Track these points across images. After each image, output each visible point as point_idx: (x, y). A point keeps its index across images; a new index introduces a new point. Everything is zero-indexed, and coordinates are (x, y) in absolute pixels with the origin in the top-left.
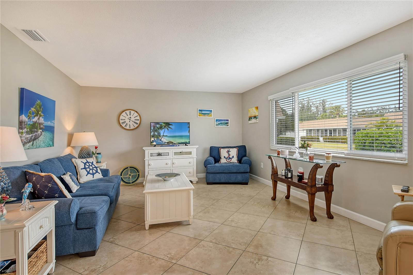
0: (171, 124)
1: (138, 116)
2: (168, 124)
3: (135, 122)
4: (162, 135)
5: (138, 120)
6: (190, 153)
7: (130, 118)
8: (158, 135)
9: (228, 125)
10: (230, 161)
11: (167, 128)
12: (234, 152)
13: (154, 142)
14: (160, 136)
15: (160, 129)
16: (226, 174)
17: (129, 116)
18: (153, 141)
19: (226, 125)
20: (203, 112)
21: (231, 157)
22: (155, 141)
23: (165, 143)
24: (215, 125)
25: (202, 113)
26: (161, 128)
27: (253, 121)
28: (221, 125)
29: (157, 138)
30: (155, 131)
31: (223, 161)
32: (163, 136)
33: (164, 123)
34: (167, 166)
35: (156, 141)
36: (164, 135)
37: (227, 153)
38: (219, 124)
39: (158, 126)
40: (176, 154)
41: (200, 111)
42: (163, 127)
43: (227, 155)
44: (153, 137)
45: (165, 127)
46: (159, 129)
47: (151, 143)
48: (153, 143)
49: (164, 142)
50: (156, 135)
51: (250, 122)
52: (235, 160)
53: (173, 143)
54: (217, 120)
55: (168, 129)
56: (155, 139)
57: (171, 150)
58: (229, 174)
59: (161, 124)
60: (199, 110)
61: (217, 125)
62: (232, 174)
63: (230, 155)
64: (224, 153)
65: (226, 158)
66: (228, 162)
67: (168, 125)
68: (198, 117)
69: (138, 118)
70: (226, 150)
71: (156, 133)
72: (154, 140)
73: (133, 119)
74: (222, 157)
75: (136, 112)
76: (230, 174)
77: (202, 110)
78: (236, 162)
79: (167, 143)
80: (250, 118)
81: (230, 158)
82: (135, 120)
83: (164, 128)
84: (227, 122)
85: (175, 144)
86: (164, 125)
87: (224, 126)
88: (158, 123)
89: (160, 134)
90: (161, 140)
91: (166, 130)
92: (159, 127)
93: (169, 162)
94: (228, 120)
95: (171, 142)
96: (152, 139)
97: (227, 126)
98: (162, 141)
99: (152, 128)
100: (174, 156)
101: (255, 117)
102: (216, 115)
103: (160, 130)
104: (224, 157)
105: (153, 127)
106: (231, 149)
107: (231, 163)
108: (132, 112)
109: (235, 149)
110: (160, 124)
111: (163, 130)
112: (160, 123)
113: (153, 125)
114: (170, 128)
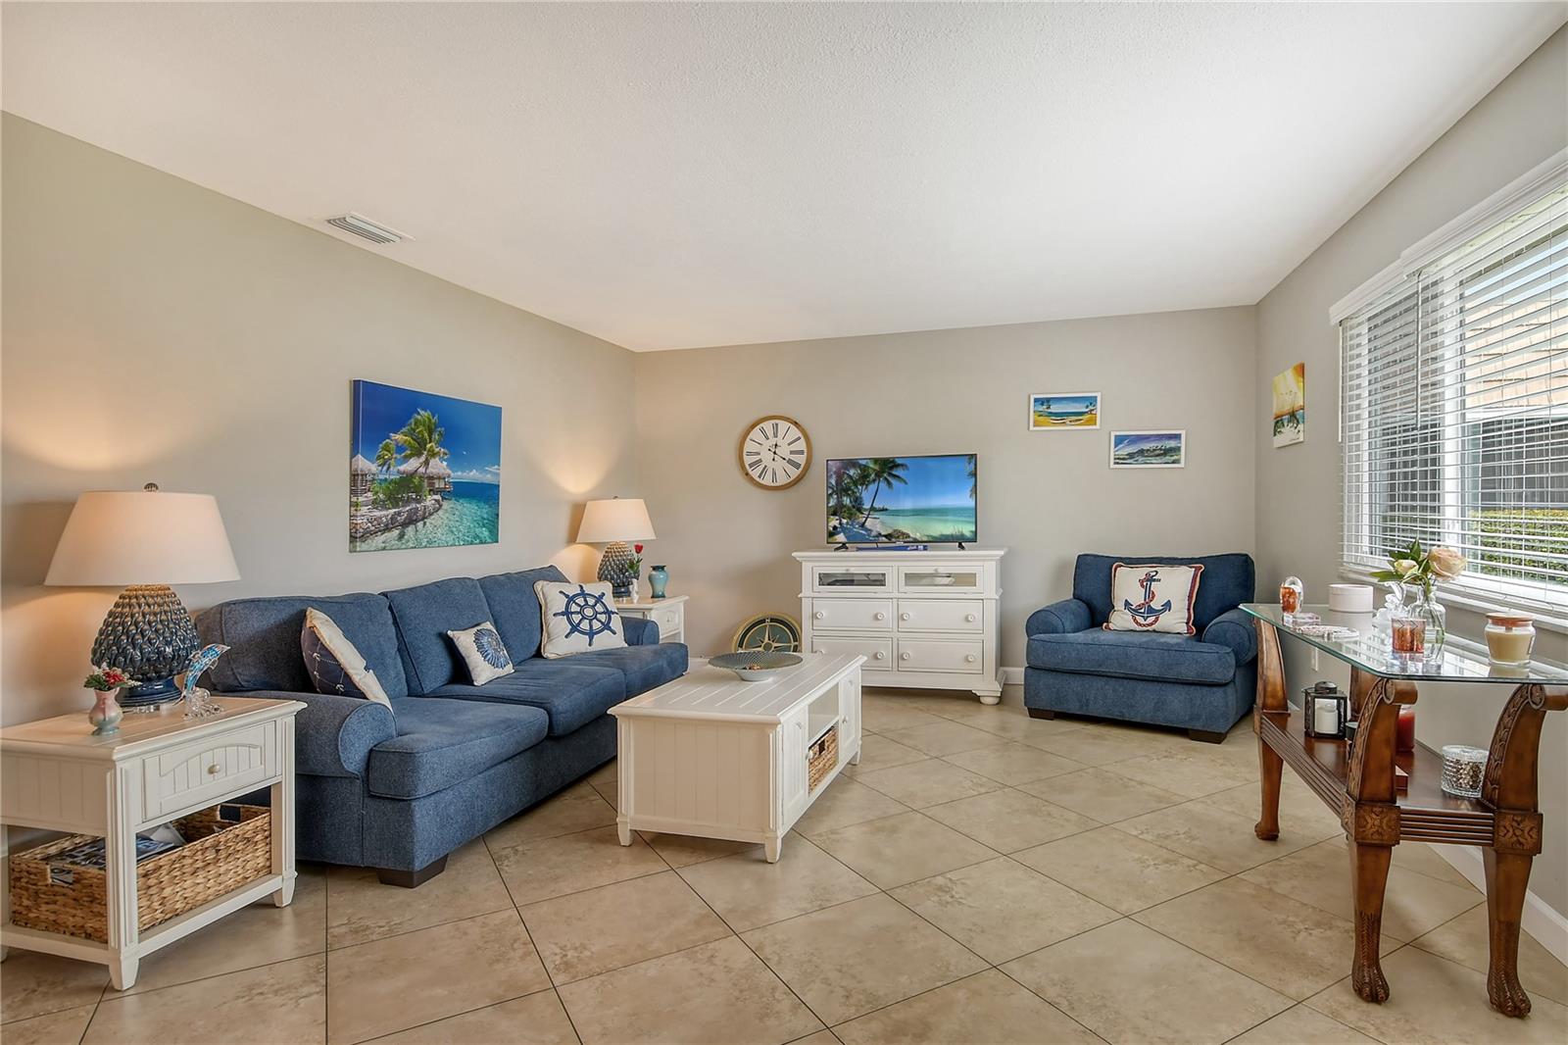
0: (902, 465)
1: (799, 438)
2: (887, 467)
3: (790, 462)
4: (867, 506)
5: (802, 452)
6: (968, 579)
7: (776, 445)
8: (854, 507)
9: (1175, 457)
10: (1149, 625)
11: (886, 479)
12: (1176, 586)
13: (839, 533)
14: (860, 510)
15: (862, 484)
16: (1112, 682)
17: (773, 441)
18: (835, 528)
19: (1168, 458)
20: (1054, 408)
21: (1156, 605)
22: (844, 529)
23: (877, 536)
24: (1112, 461)
25: (1051, 414)
26: (864, 479)
27: (1288, 434)
28: (1141, 459)
29: (851, 516)
30: (844, 490)
31: (1120, 620)
32: (873, 509)
33: (876, 461)
34: (877, 624)
35: (846, 528)
36: (875, 505)
37: (1142, 586)
38: (1131, 456)
39: (852, 472)
40: (912, 579)
41: (1042, 404)
42: (873, 475)
43: (1137, 597)
44: (834, 514)
45: (878, 475)
46: (855, 483)
47: (831, 534)
48: (837, 537)
49: (874, 533)
50: (845, 506)
51: (1280, 440)
52: (1176, 621)
53: (909, 537)
54: (1119, 440)
55: (889, 484)
56: (844, 521)
57: (893, 565)
58: (1126, 681)
59: (865, 466)
60: (1036, 400)
61: (1119, 460)
62: (1141, 685)
63: (1153, 597)
64: (1127, 585)
65: (1135, 612)
66: (1141, 628)
67: (891, 468)
68: (1032, 428)
69: (801, 445)
70: (1142, 572)
71: (846, 501)
72: (840, 524)
73: (784, 451)
74: (1119, 605)
75: (796, 424)
76: (1133, 683)
77: (1048, 400)
78: (1183, 628)
79: (885, 536)
80: (1278, 423)
81: (1151, 611)
82: (792, 452)
83: (874, 481)
84: (1172, 444)
85: (916, 541)
86: (877, 467)
87: (1156, 465)
88: (853, 463)
89: (861, 504)
90: (863, 525)
91: (883, 485)
92: (856, 477)
93: (887, 611)
94: (1177, 437)
95: (903, 534)
96: (834, 522)
97: (1173, 462)
98: (867, 530)
99: (834, 481)
100: (903, 588)
101: (1293, 417)
102: (1120, 415)
103: (860, 487)
104: (1127, 604)
105: (834, 476)
106: (1163, 572)
107: (1154, 631)
108: (783, 425)
109: (1186, 568)
110: (860, 466)
111: (873, 487)
112: (860, 462)
113: (834, 469)
114: (898, 477)
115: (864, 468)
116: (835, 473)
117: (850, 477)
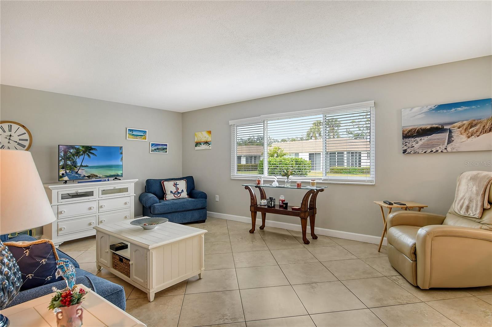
0: (94, 149)
1: (25, 133)
2: (88, 150)
3: (19, 144)
4: (79, 164)
5: (27, 140)
6: (126, 190)
7: (10, 136)
8: (72, 165)
9: (166, 151)
10: (178, 197)
11: (88, 154)
12: (182, 185)
13: (65, 176)
14: (75, 167)
17: (9, 133)
18: (63, 174)
19: (164, 151)
20: (134, 133)
21: (180, 191)
22: (67, 175)
23: (83, 177)
24: (150, 151)
25: (133, 135)
26: (77, 153)
28: (158, 151)
29: (71, 169)
30: (68, 158)
31: (169, 197)
32: (81, 166)
33: (83, 147)
34: (91, 211)
35: (69, 174)
36: (82, 164)
37: (174, 186)
38: (155, 150)
39: (72, 151)
40: (104, 192)
41: (131, 131)
42: (82, 153)
43: (174, 190)
44: (63, 168)
45: (84, 152)
46: (73, 155)
47: (61, 177)
48: (64, 178)
49: (82, 176)
50: (68, 165)
51: (197, 148)
52: (184, 195)
53: (97, 176)
54: (152, 145)
55: (89, 156)
56: (68, 171)
57: (96, 187)
58: (183, 212)
59: (78, 148)
60: (129, 130)
61: (152, 151)
62: (187, 212)
63: (178, 189)
64: (169, 187)
65: (174, 194)
66: (176, 198)
67: (90, 150)
68: (127, 139)
69: (26, 136)
70: (172, 183)
71: (69, 163)
72: (66, 172)
73: (15, 138)
74: (168, 192)
75: (23, 126)
76: (185, 212)
77: (132, 130)
78: (187, 196)
79: (87, 177)
80: (198, 144)
81: (179, 193)
82: (20, 140)
84: (165, 147)
85: (100, 177)
86: (83, 149)
87: (161, 153)
88: (72, 147)
89: (76, 164)
90: (77, 173)
91: (86, 156)
92: (73, 153)
93: (94, 205)
94: (166, 145)
95: (95, 175)
96: (62, 172)
97: (165, 152)
98: (79, 174)
99: (62, 154)
100: (101, 196)
102: (153, 137)
103: (76, 157)
104: (171, 192)
105: (63, 152)
106: (178, 182)
107: (179, 198)
108: (15, 127)
109: (183, 181)
110: (75, 148)
111: (81, 157)
112: (76, 147)
113: (63, 149)
114: (93, 153)
115: (78, 149)
116: (63, 151)
117: (70, 152)
